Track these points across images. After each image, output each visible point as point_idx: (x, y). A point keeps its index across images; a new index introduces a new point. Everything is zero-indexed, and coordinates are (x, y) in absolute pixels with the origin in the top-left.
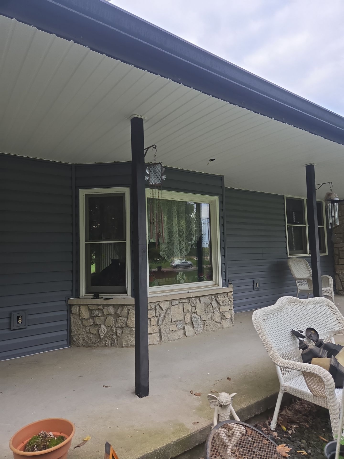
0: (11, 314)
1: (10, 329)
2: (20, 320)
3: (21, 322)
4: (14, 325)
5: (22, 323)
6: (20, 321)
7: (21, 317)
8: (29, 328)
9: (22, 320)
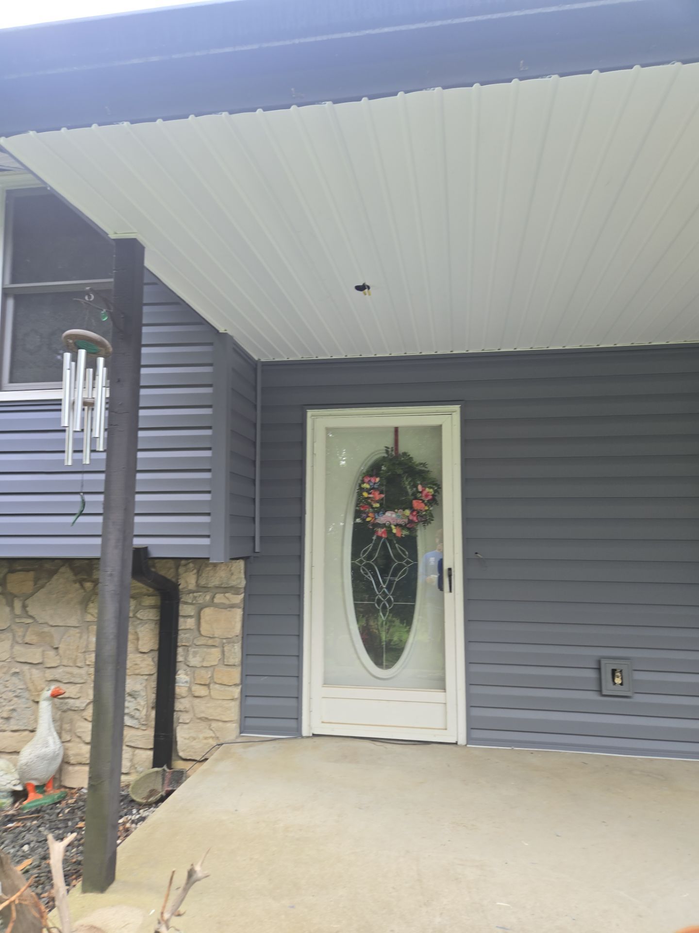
0: (599, 662)
1: (600, 691)
2: (618, 677)
3: (620, 682)
4: (608, 688)
5: (621, 684)
6: (618, 681)
7: (619, 672)
8: (639, 698)
9: (622, 679)
